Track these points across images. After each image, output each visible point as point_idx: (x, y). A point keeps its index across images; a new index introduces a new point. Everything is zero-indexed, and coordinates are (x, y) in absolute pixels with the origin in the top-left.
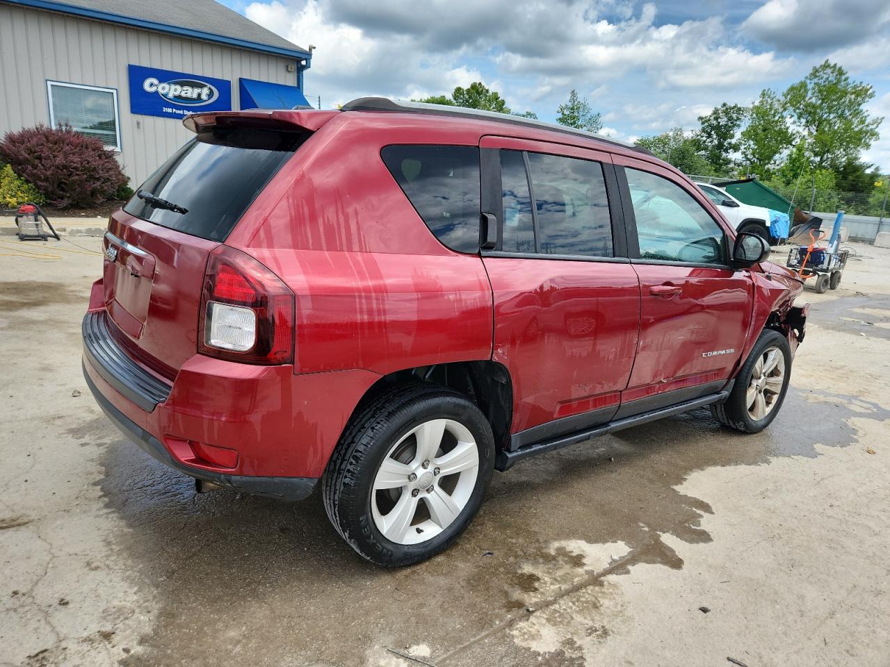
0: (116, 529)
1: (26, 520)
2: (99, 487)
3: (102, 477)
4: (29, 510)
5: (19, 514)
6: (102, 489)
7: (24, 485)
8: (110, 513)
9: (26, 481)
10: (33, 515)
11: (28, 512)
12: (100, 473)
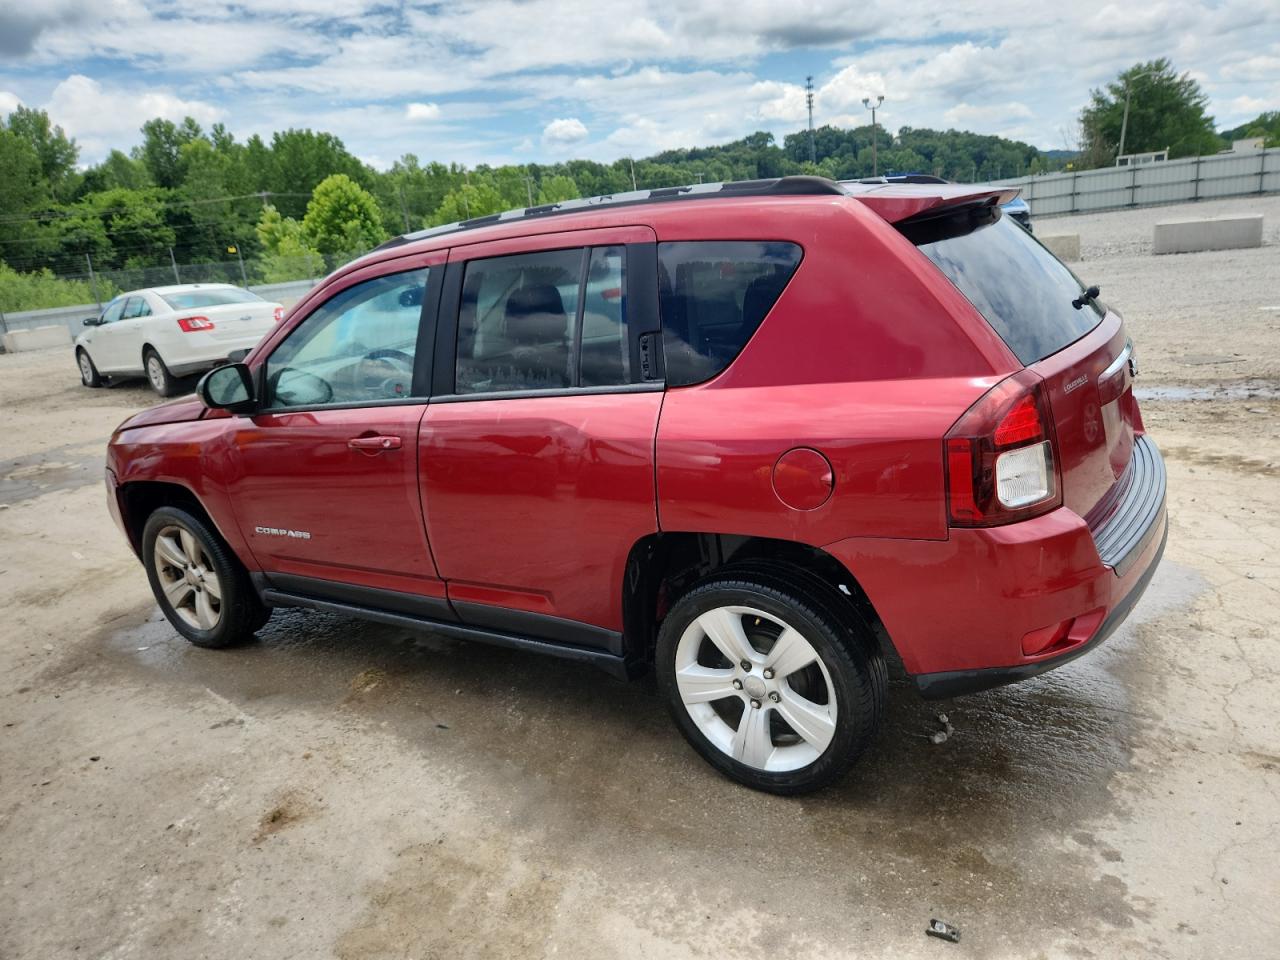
0: (1144, 693)
1: (1249, 759)
2: (1134, 761)
3: (1119, 775)
4: (1241, 773)
5: (1257, 771)
6: (1131, 754)
7: (1244, 819)
8: (1142, 715)
9: (1239, 824)
10: (1236, 763)
11: (1243, 769)
12: (1119, 783)
